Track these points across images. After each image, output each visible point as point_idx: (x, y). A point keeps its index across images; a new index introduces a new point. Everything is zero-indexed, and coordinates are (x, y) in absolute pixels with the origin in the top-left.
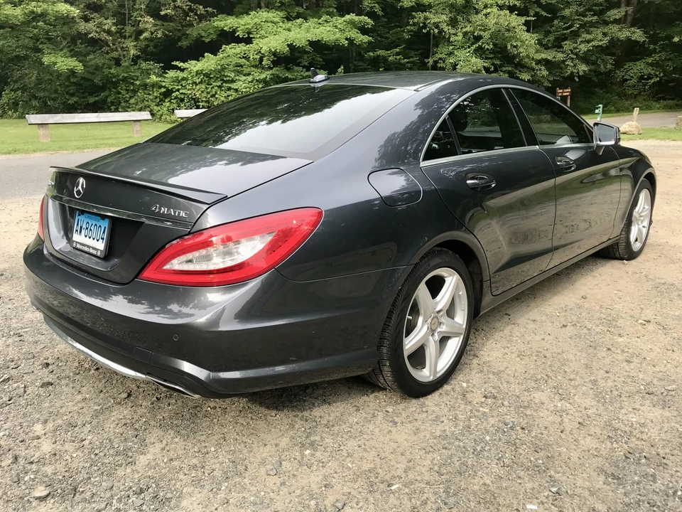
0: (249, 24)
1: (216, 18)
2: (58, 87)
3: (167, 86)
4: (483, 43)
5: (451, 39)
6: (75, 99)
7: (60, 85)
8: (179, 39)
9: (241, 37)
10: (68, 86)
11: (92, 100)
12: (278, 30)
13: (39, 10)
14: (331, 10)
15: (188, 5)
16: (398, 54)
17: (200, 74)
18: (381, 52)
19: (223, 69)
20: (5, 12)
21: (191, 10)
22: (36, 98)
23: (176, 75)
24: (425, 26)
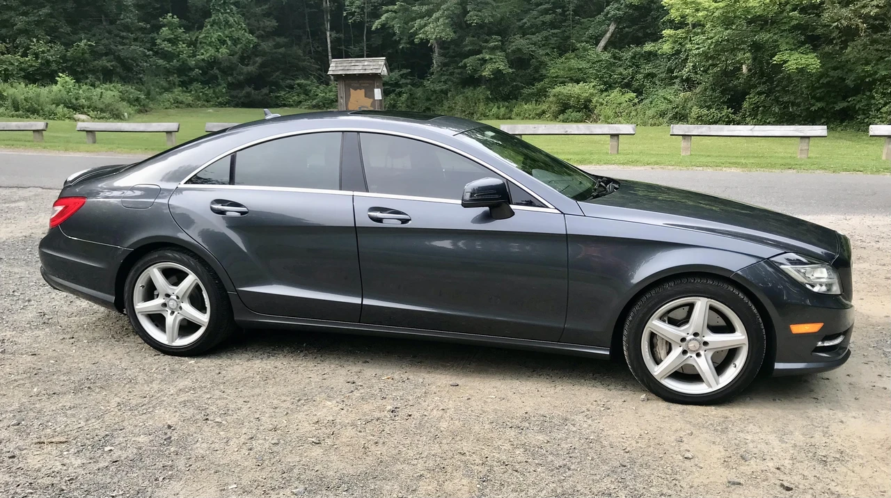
2: (805, 91)
6: (819, 105)
7: (807, 88)
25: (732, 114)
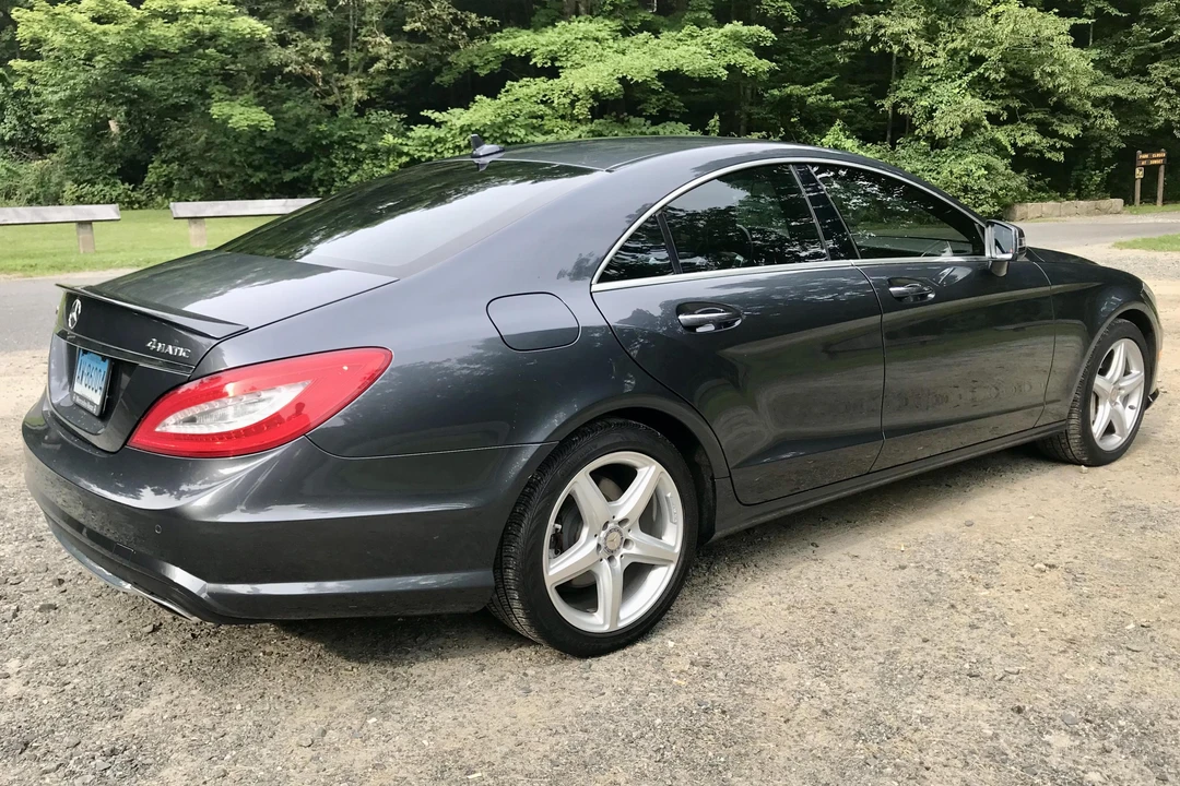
0: (553, 43)
1: (498, 34)
2: (237, 157)
3: (411, 152)
4: (986, 69)
5: (924, 64)
6: (262, 175)
7: (239, 153)
8: (438, 71)
9: (539, 66)
10: (252, 154)
11: (288, 176)
12: (605, 53)
13: (206, 29)
14: (702, 15)
15: (450, 14)
16: (825, 91)
17: (466, 131)
18: (795, 89)
19: (507, 123)
20: (153, 32)
21: (456, 21)
22: (200, 174)
23: (427, 134)
24: (876, 40)
25: (132, 191)
